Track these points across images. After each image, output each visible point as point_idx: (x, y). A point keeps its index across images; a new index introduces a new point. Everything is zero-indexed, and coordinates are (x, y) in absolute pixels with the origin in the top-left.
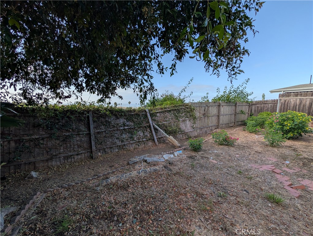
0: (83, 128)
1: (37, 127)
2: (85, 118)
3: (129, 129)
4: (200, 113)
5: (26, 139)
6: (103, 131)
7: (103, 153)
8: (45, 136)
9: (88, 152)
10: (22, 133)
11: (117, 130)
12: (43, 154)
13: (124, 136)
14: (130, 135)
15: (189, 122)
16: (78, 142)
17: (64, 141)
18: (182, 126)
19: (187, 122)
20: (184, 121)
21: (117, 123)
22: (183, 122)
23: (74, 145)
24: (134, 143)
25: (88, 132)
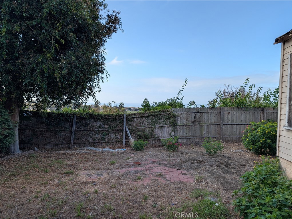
0: (68, 126)
1: (42, 123)
2: (71, 119)
3: (103, 130)
4: (187, 120)
5: (36, 130)
6: (81, 130)
7: (78, 146)
8: (45, 129)
9: (68, 144)
10: (35, 126)
11: (93, 130)
12: (43, 140)
13: (97, 136)
14: (102, 136)
15: (167, 129)
16: (63, 136)
17: (55, 134)
18: (158, 133)
19: (165, 130)
20: (161, 127)
21: (94, 125)
22: (160, 129)
23: (60, 138)
24: (104, 143)
25: (71, 130)
